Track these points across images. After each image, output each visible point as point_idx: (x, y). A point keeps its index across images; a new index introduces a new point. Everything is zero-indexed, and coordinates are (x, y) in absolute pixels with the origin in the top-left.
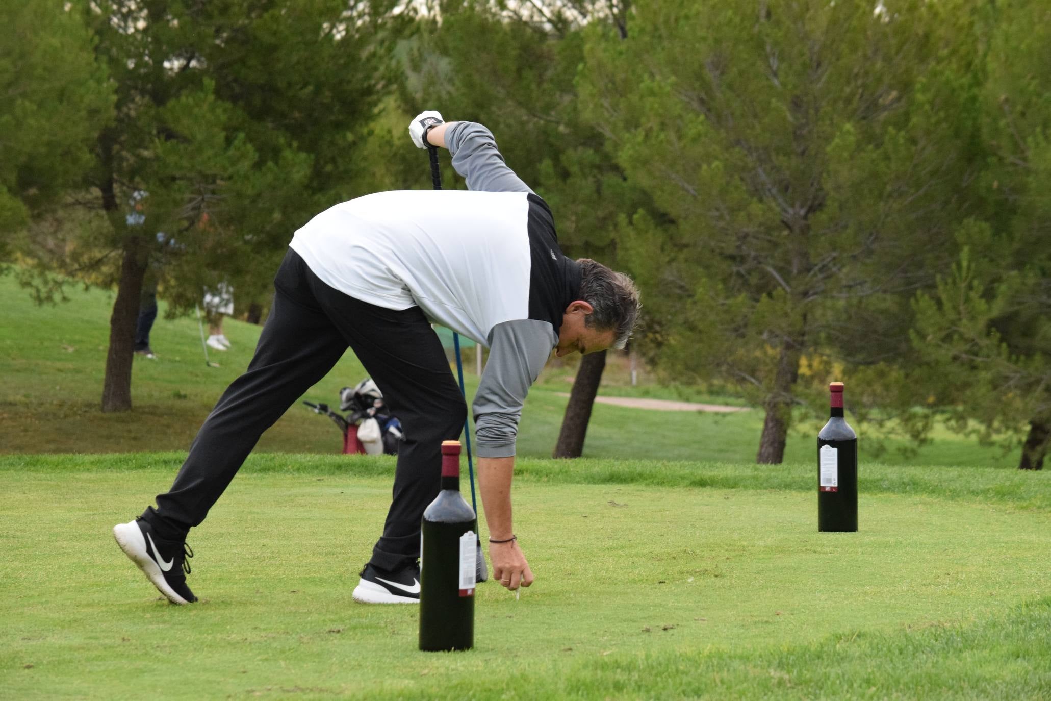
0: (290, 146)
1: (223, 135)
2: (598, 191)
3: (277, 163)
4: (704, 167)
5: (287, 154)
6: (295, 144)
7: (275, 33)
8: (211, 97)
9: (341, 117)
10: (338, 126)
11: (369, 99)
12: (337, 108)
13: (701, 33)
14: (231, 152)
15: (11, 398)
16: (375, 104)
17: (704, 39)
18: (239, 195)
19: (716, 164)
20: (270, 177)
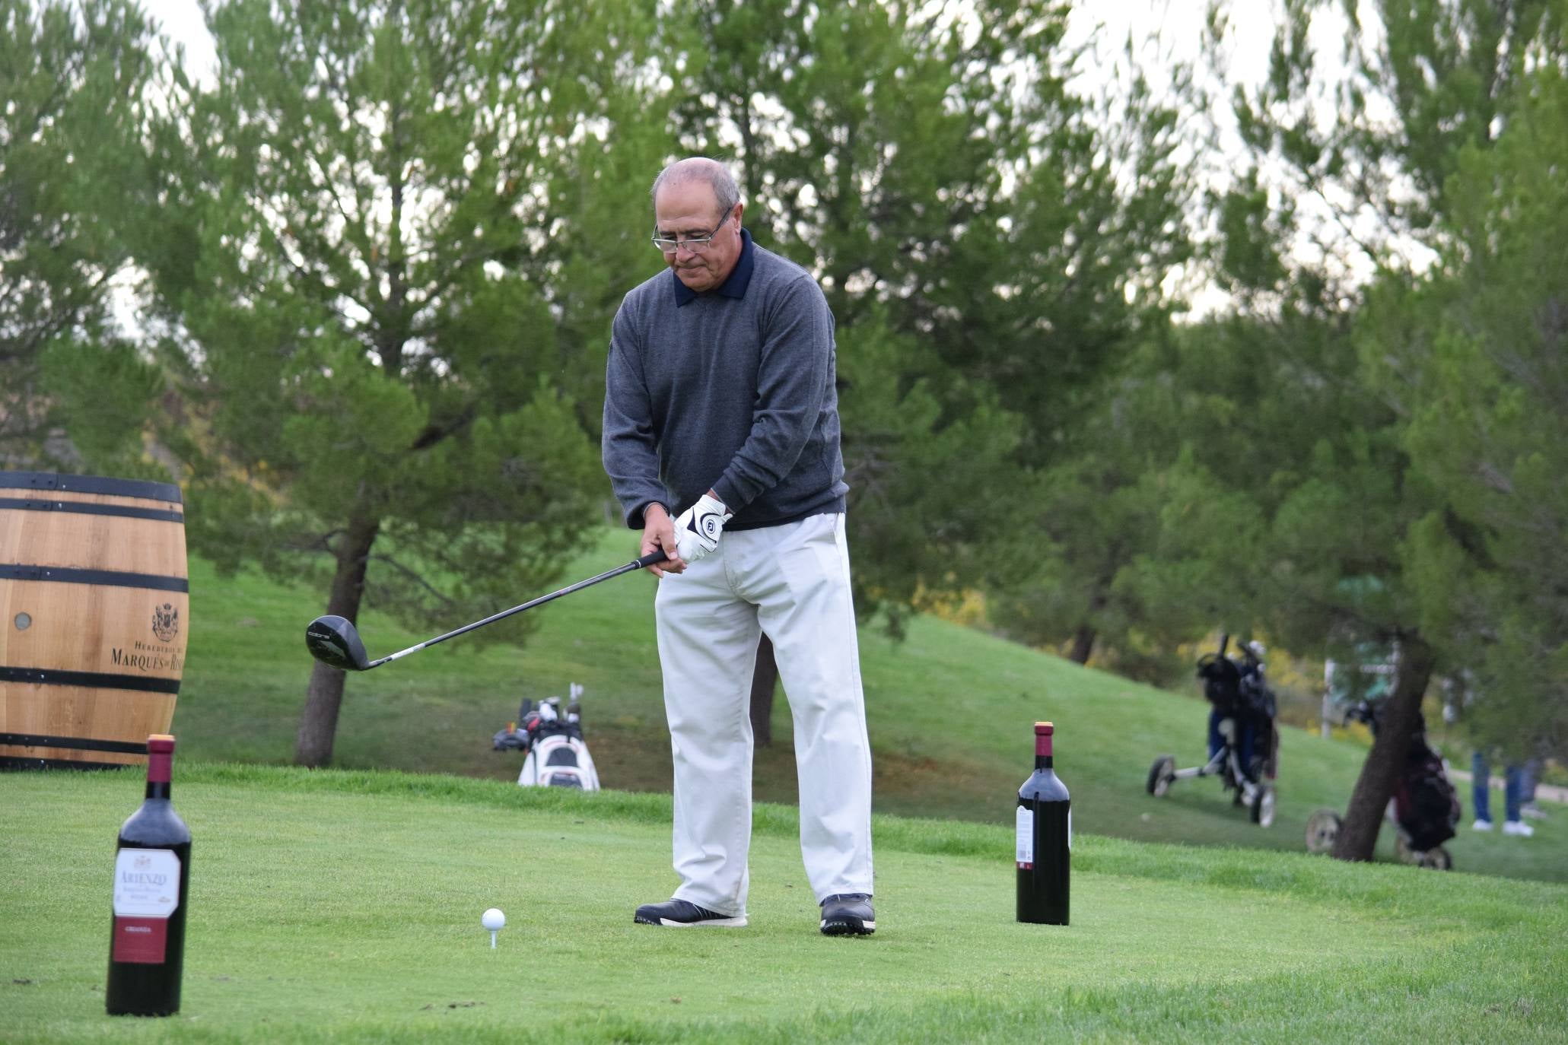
0: (989, 402)
1: (894, 382)
2: (1398, 486)
3: (969, 425)
4: (1519, 461)
5: (984, 411)
6: (996, 399)
7: (985, 248)
8: (882, 329)
9: (1078, 368)
10: (1071, 379)
11: (1122, 345)
12: (1073, 354)
13: (1529, 274)
14: (906, 405)
15: (620, 720)
16: (1124, 354)
17: (1530, 283)
18: (913, 463)
19: (1536, 457)
20: (957, 442)
